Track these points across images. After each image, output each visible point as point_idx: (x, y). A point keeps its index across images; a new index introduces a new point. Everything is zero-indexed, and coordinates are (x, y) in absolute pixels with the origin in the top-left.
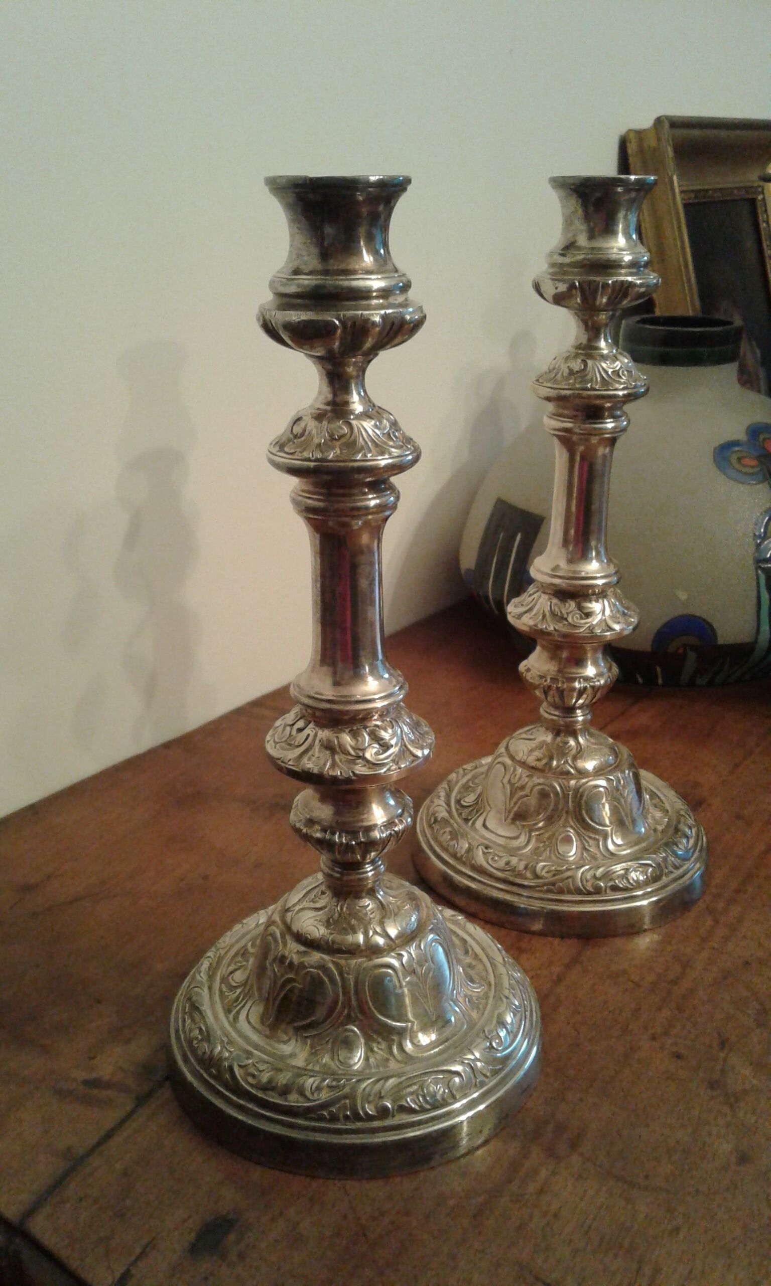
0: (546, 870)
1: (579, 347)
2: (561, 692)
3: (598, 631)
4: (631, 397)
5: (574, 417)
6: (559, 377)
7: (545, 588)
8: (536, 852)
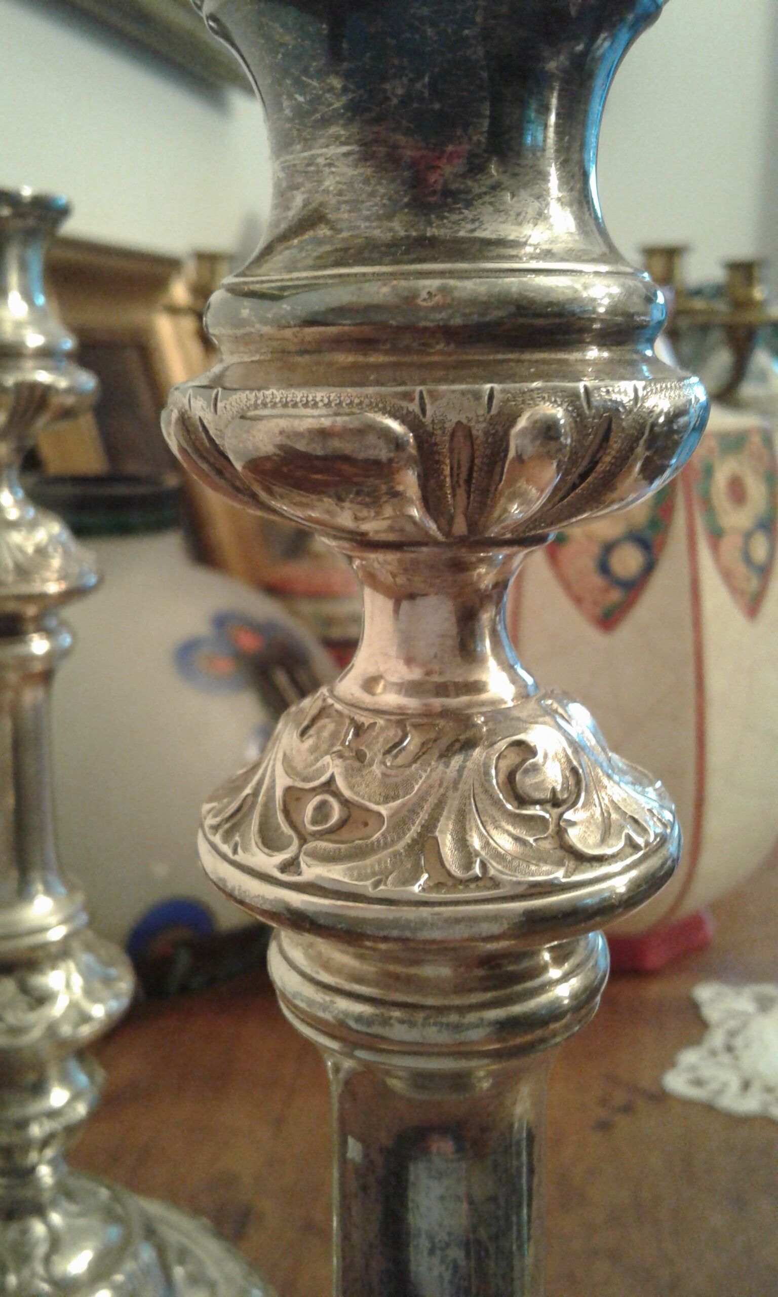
2: (7, 1152)
4: (74, 595)
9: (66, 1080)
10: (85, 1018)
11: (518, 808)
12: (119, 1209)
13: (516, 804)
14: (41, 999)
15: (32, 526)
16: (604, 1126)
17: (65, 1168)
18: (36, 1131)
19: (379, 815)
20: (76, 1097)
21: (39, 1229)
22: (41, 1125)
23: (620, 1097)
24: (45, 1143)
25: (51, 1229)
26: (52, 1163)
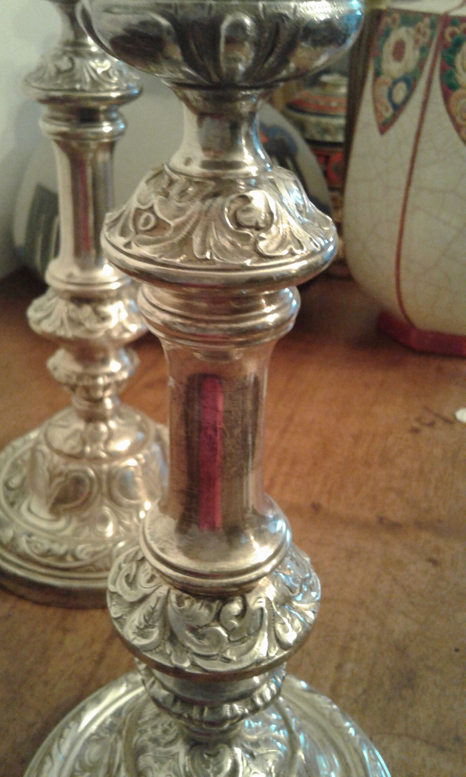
0: (85, 552)
1: (67, 43)
2: (87, 389)
3: (115, 334)
4: (124, 100)
5: (68, 120)
6: (46, 76)
7: (60, 293)
8: (76, 533)
9: (118, 358)
10: (126, 330)
11: (236, 229)
12: (144, 426)
13: (236, 227)
14: (104, 318)
15: (102, 58)
16: (415, 431)
17: (118, 402)
18: (101, 381)
19: (169, 225)
20: (123, 369)
21: (103, 428)
22: (104, 379)
23: (428, 418)
24: (106, 387)
25: (109, 429)
26: (111, 397)
